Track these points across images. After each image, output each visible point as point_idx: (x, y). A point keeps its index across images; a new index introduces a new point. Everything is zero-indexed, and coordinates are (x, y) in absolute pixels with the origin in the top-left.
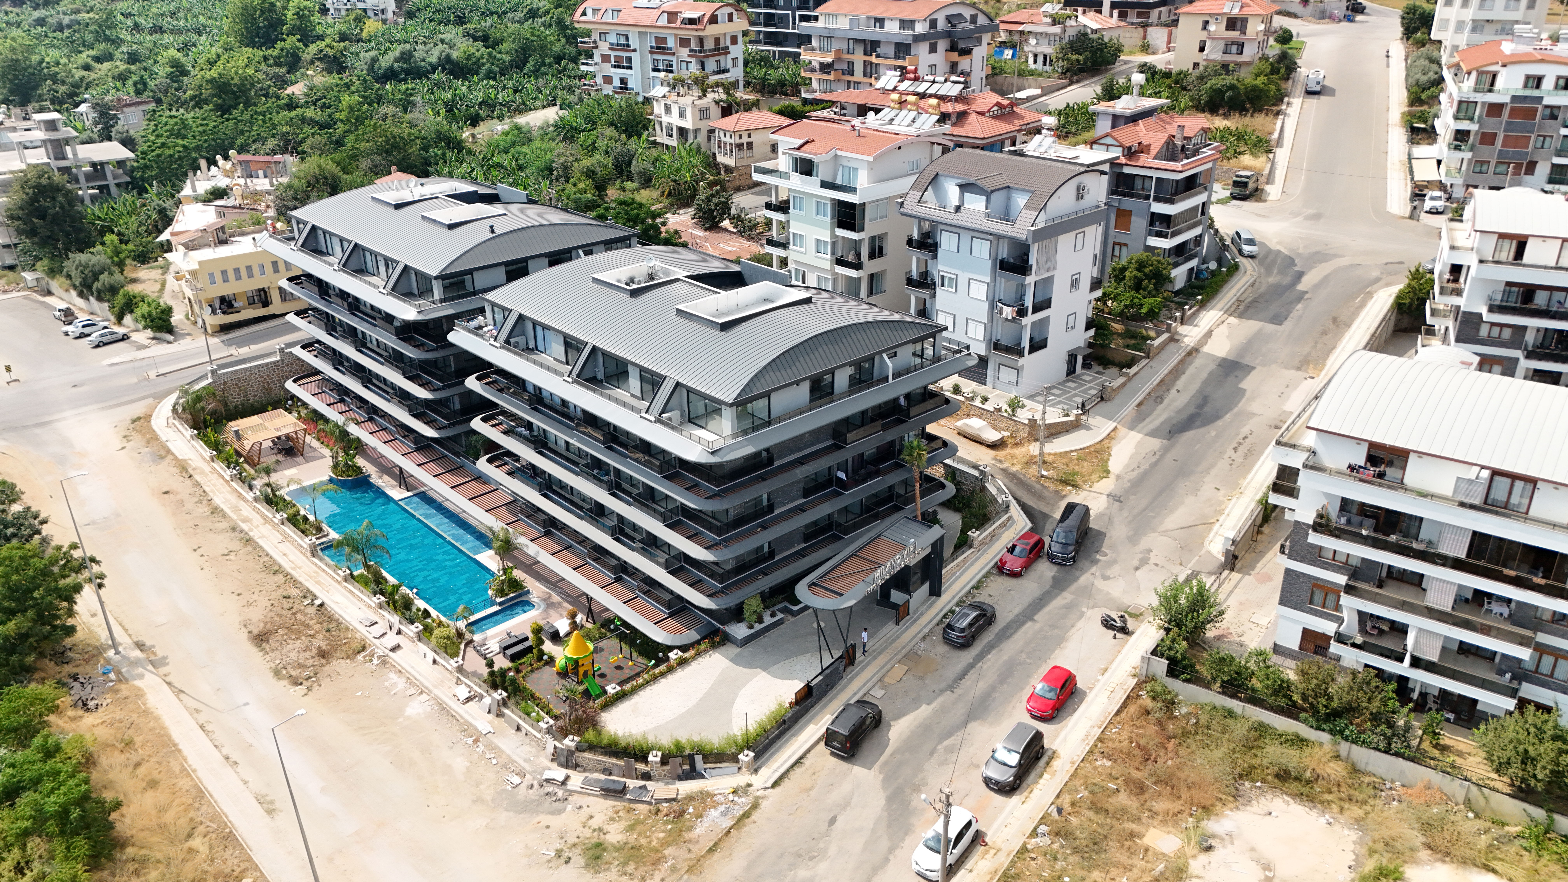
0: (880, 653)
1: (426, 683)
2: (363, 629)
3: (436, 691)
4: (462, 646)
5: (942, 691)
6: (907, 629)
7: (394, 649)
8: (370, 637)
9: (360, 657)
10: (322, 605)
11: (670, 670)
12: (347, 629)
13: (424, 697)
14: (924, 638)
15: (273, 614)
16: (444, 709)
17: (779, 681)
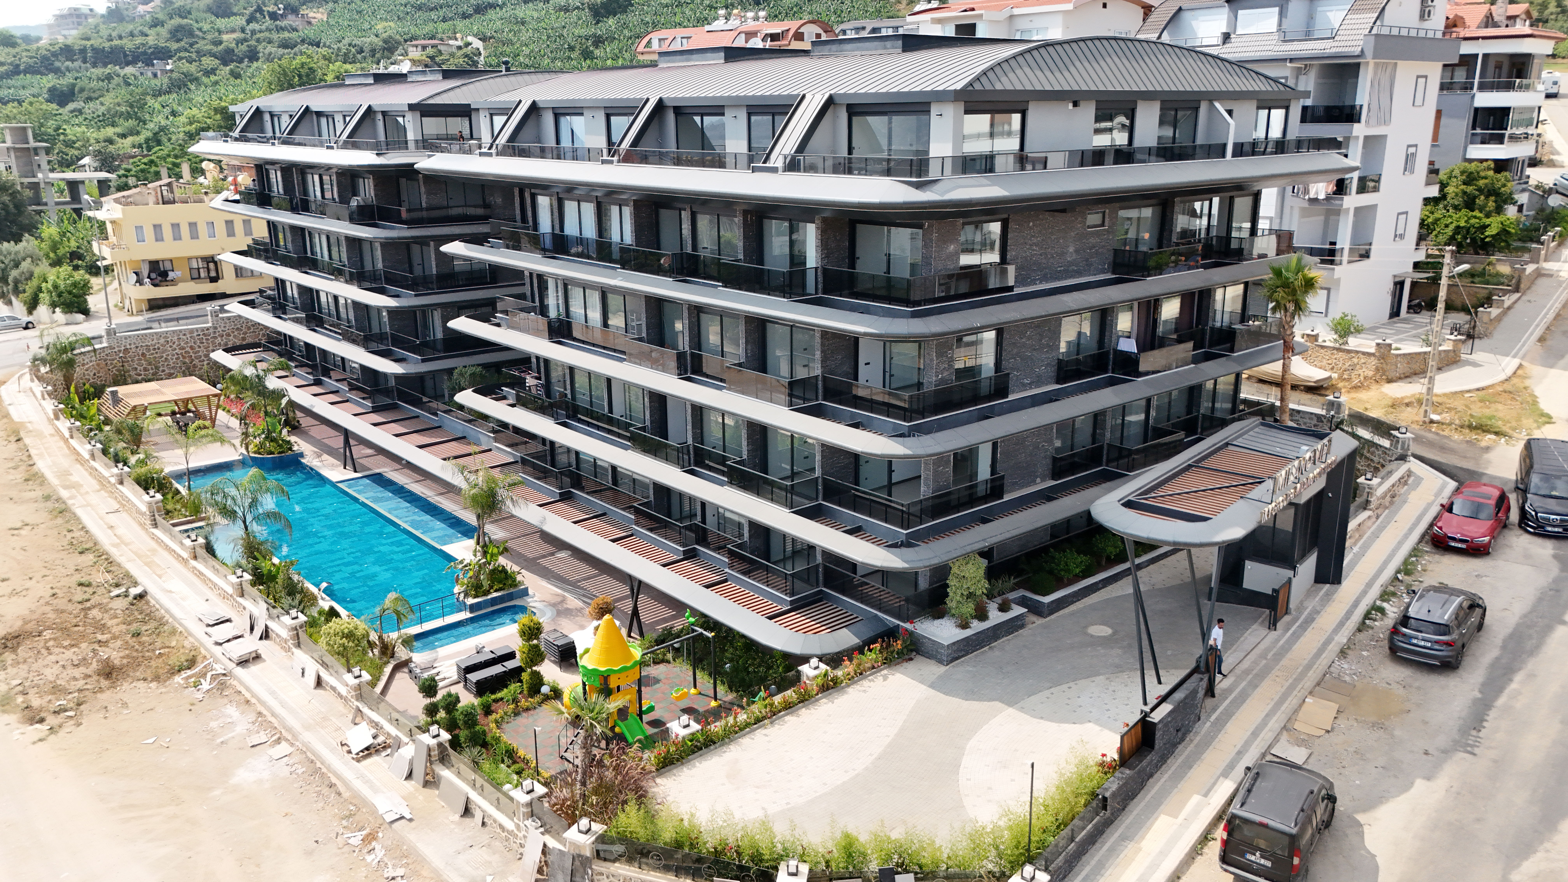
0: (1261, 676)
1: (291, 721)
2: (198, 630)
3: (308, 737)
4: (388, 669)
5: (1446, 752)
6: (1296, 637)
7: (243, 662)
8: (209, 642)
9: (178, 679)
10: (141, 596)
11: (805, 699)
12: (173, 632)
13: (283, 748)
14: (1343, 653)
15: (48, 609)
16: (317, 771)
17: (1052, 727)
